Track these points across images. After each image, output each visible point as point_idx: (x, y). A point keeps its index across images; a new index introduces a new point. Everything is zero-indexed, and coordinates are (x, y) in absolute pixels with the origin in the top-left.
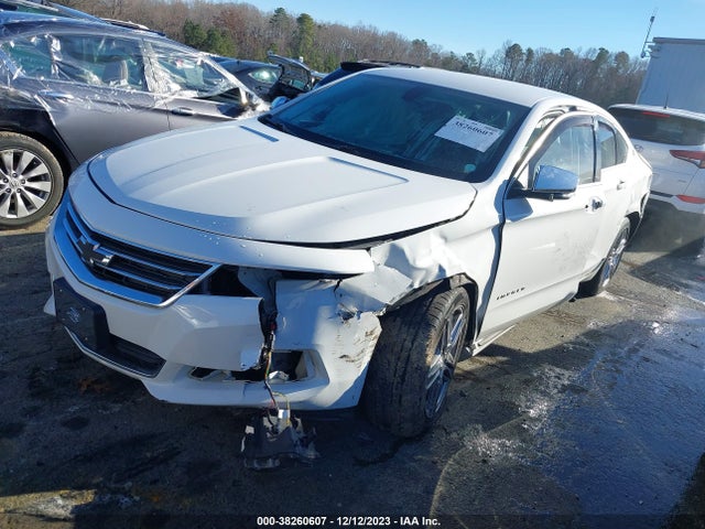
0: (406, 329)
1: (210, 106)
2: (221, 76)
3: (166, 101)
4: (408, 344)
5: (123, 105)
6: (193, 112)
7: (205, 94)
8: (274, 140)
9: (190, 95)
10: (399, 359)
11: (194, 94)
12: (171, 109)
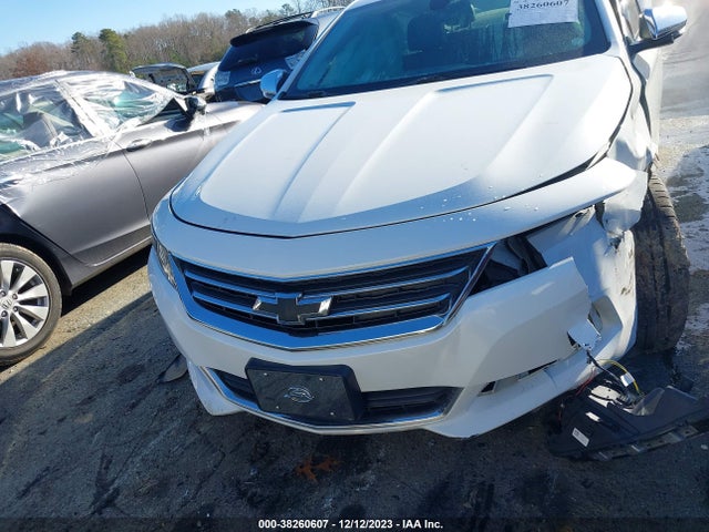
0: (645, 233)
1: (157, 129)
2: (150, 92)
3: (116, 140)
4: (657, 248)
5: (78, 163)
6: (144, 142)
7: (147, 117)
8: (350, 104)
9: (132, 124)
10: (654, 269)
11: (136, 121)
12: (125, 147)
